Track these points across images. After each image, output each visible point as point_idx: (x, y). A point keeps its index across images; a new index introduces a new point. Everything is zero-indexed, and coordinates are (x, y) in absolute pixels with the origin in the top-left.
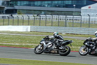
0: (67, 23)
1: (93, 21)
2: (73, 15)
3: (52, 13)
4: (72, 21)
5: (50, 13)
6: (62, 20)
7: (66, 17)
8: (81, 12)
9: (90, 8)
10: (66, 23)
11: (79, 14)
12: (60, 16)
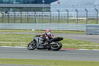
0: (37, 19)
1: (63, 16)
2: (42, 11)
3: (21, 9)
4: (41, 17)
5: (19, 10)
6: (31, 17)
7: (35, 14)
8: (50, 8)
9: (59, 3)
10: (35, 20)
11: (48, 9)
12: (29, 13)
